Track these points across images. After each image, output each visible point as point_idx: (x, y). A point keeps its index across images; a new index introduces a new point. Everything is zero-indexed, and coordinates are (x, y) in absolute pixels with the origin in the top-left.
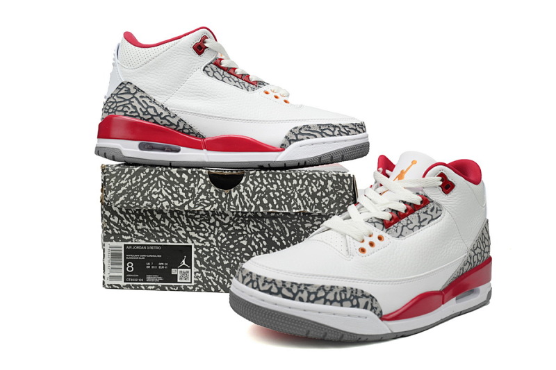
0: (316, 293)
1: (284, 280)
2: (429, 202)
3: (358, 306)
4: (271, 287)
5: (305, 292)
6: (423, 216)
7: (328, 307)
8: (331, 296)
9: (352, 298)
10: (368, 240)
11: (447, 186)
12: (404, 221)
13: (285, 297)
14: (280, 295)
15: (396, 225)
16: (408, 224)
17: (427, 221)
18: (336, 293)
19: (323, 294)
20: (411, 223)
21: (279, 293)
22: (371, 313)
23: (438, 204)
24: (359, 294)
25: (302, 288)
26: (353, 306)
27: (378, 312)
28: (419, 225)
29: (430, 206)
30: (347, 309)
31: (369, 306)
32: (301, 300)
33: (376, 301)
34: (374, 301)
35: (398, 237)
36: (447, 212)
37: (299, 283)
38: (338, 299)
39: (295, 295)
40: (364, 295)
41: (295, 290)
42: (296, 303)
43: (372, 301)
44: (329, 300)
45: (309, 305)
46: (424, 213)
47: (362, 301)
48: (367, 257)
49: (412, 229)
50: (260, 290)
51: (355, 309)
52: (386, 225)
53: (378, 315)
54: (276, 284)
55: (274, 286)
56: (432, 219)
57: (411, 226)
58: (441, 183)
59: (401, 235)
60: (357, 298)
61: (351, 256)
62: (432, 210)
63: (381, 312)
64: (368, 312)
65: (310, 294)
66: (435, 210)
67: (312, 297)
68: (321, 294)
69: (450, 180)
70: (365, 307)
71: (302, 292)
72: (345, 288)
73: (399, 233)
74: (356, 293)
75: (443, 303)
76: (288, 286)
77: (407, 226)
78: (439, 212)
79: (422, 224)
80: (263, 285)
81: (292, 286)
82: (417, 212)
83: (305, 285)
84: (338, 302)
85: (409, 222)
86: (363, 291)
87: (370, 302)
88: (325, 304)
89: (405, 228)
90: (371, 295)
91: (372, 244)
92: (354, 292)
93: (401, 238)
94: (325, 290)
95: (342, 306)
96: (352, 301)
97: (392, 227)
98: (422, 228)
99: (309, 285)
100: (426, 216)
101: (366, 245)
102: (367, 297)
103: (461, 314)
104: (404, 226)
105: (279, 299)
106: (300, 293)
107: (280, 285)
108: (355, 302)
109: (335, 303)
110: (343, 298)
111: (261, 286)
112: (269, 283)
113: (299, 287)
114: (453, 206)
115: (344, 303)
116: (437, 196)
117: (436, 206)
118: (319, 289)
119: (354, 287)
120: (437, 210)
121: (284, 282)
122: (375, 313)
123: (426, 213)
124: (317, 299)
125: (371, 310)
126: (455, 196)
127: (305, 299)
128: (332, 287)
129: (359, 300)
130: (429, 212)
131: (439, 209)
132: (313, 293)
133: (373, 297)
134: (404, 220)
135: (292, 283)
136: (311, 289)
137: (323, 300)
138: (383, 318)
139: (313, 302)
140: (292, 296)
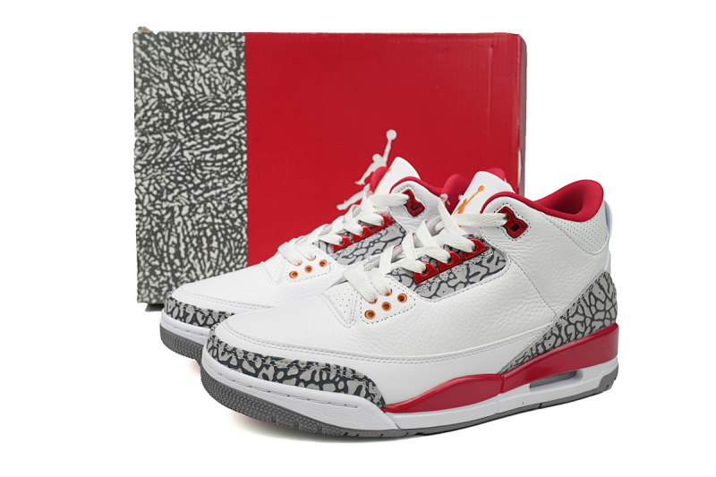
0: (285, 370)
1: (247, 350)
2: (487, 249)
3: (345, 390)
4: (231, 358)
5: (272, 368)
6: (474, 269)
7: (301, 390)
8: (306, 376)
9: (338, 379)
10: (382, 299)
11: (515, 227)
12: (444, 275)
13: (245, 372)
14: (240, 369)
15: (431, 280)
16: (449, 279)
17: (480, 275)
18: (314, 372)
19: (296, 372)
20: (455, 277)
21: (239, 366)
22: (367, 402)
23: (500, 253)
24: (349, 375)
25: (268, 362)
26: (337, 391)
27: (376, 400)
28: (466, 280)
29: (488, 254)
30: (328, 394)
31: (363, 392)
32: (265, 377)
33: (374, 385)
34: (370, 384)
35: (430, 298)
36: (513, 263)
37: (265, 355)
38: (317, 379)
39: (258, 370)
40: (355, 377)
41: (258, 365)
42: (259, 381)
43: (368, 385)
44: (303, 381)
45: (276, 384)
46: (477, 264)
47: (353, 385)
48: (375, 324)
49: (454, 287)
50: (219, 361)
51: (342, 395)
52: (417, 279)
53: (378, 404)
54: (236, 355)
55: (234, 357)
56: (488, 274)
57: (452, 283)
58: (505, 222)
59: (435, 294)
60: (345, 380)
61: (353, 322)
62: (489, 261)
63: (382, 399)
64: (360, 400)
65: (277, 370)
66: (495, 260)
67: (280, 375)
68: (293, 371)
69: (519, 218)
70: (357, 393)
71: (267, 367)
72: (328, 365)
73: (433, 292)
74: (344, 373)
75: (502, 391)
76: (251, 358)
77: (446, 282)
78: (501, 264)
79: (470, 280)
80: (223, 354)
81: (255, 359)
82: (467, 262)
83: (272, 358)
84: (316, 383)
85: (452, 276)
86: (353, 371)
87: (365, 387)
88: (297, 385)
89: (444, 285)
90: (365, 377)
91: (386, 306)
92: (341, 372)
93: (435, 299)
94: (298, 367)
95: (321, 389)
96: (336, 384)
97: (425, 282)
98: (469, 286)
99: (277, 359)
100: (478, 268)
101: (377, 308)
102: (360, 380)
103: (541, 406)
104: (442, 282)
105: (238, 374)
106: (264, 369)
107: (241, 356)
108: (341, 385)
109: (312, 385)
110: (324, 378)
111: (220, 355)
112: (230, 352)
113: (264, 361)
114: (525, 255)
115: (325, 386)
116: (499, 240)
117: (496, 255)
118: (290, 366)
119: (342, 366)
120: (498, 260)
121: (246, 352)
122: (372, 401)
123: (479, 264)
124: (286, 378)
125: (366, 397)
126: (528, 241)
127: (271, 377)
128: (310, 364)
129: (348, 382)
130: (484, 263)
131: (501, 260)
132: (282, 370)
133: (370, 380)
134: (445, 273)
135: (256, 355)
136: (280, 365)
137: (295, 379)
138: (385, 408)
139: (281, 381)
140: (254, 372)
